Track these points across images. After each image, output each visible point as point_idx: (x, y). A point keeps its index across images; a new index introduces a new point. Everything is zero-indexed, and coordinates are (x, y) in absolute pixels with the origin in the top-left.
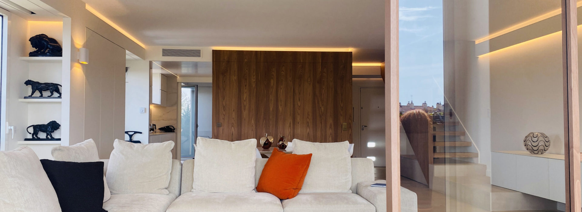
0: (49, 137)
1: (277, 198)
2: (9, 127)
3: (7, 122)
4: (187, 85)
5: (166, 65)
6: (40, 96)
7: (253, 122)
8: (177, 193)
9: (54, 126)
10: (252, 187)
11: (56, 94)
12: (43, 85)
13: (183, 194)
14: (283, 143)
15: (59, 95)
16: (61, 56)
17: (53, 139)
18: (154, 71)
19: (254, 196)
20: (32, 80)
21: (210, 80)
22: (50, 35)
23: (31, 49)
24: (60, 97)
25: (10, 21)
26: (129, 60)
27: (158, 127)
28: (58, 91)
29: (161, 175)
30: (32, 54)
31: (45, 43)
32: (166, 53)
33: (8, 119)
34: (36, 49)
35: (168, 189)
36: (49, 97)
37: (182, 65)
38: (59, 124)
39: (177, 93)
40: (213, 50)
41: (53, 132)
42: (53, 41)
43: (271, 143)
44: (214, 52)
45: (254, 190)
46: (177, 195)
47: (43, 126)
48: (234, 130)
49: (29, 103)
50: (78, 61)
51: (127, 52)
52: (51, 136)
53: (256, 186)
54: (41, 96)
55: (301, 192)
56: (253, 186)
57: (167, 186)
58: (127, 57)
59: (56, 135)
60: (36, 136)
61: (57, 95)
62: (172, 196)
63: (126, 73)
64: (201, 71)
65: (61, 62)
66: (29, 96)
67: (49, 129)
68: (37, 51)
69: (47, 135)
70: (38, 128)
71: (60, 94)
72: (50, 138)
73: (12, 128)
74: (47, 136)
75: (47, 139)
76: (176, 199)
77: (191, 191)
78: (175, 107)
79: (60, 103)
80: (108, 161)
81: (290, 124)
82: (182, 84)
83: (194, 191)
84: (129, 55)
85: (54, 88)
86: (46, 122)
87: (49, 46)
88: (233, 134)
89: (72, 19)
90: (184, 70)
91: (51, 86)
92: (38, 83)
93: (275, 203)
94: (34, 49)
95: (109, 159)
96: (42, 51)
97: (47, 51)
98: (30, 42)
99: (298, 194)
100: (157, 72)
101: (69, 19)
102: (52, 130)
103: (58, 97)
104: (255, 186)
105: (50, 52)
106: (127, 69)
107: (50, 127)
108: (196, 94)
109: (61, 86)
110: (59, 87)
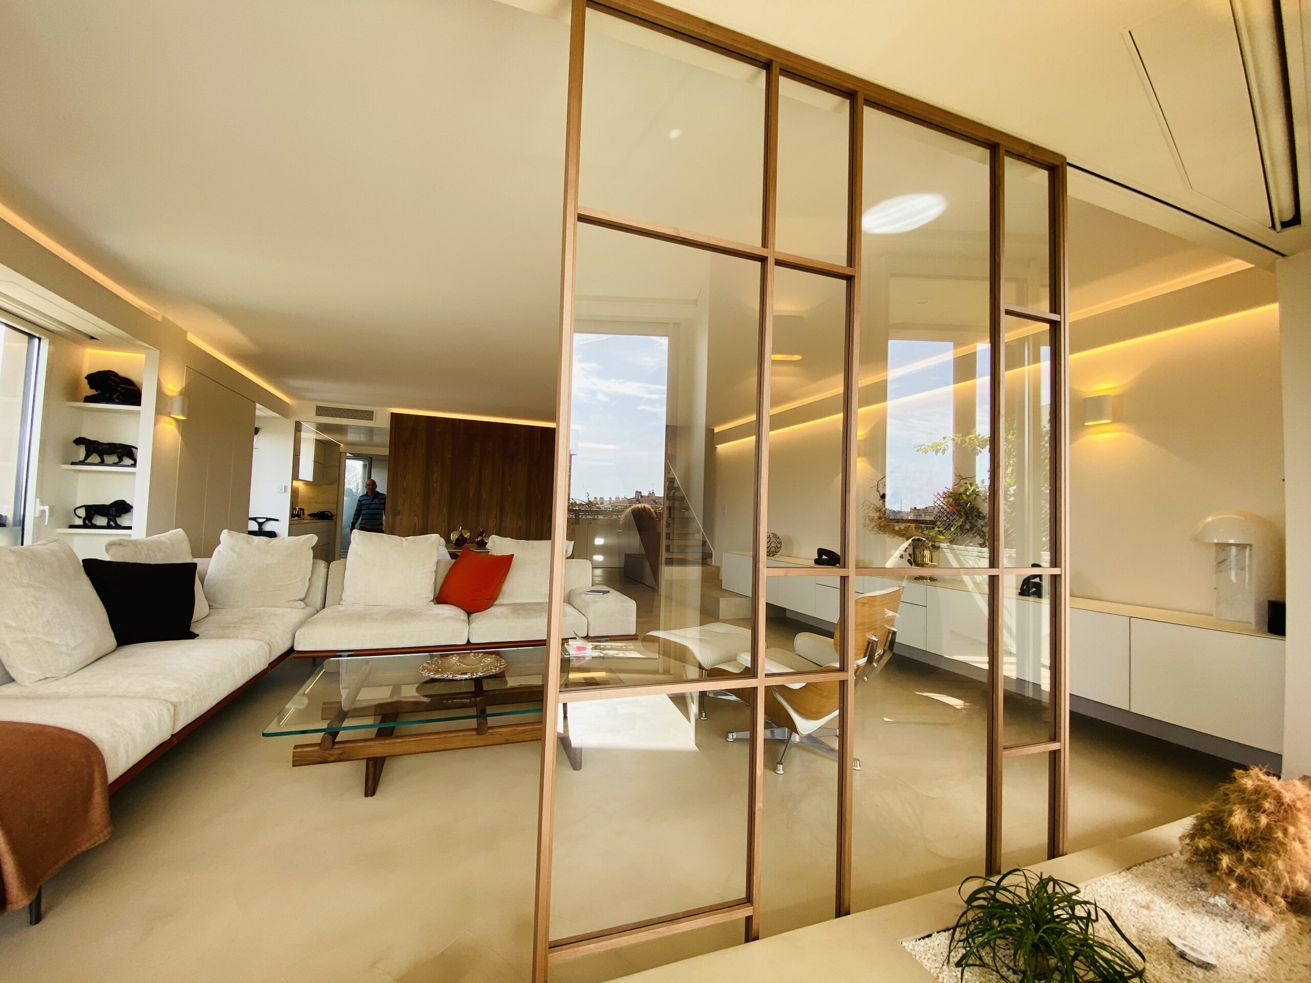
0: (112, 523)
1: (462, 611)
2: (42, 508)
3: (38, 500)
4: (357, 457)
5: (321, 428)
6: (99, 463)
7: (445, 509)
8: (319, 604)
9: (122, 508)
10: (429, 597)
11: (128, 461)
12: (105, 447)
13: (329, 606)
14: (482, 539)
15: (132, 462)
16: (139, 404)
17: (118, 527)
18: (303, 435)
19: (431, 610)
20: (87, 437)
21: (386, 452)
22: (122, 373)
23: (89, 391)
24: (134, 465)
25: (52, 347)
26: (260, 417)
27: (306, 513)
28: (132, 457)
29: (294, 581)
30: (88, 399)
31: (113, 384)
32: (321, 411)
33: (40, 494)
34: (97, 391)
35: (306, 601)
36: (115, 464)
37: (349, 430)
38: (131, 505)
39: (339, 467)
40: (392, 414)
41: (120, 516)
42: (128, 382)
43: (466, 538)
44: (394, 415)
45: (432, 601)
46: (319, 609)
47: (103, 506)
48: (417, 521)
49: (79, 471)
50: (169, 415)
51: (258, 406)
52: (116, 523)
53: (436, 596)
54: (102, 463)
55: (497, 602)
56: (432, 597)
57: (302, 596)
58: (258, 413)
59: (124, 521)
60: (90, 522)
61: (131, 462)
62: (310, 610)
63: (256, 437)
64: (377, 439)
65: (138, 413)
66: (80, 461)
67: (113, 512)
68: (98, 394)
69: (109, 521)
70: (92, 511)
71: (135, 460)
72: (114, 525)
73: (46, 508)
74: (108, 523)
75: (109, 527)
76: (315, 614)
77: (339, 604)
78: (335, 487)
79: (134, 473)
80: (210, 561)
81: (496, 514)
82: (348, 455)
83: (344, 603)
84: (261, 411)
85: (126, 453)
86: (108, 502)
87: (119, 388)
88: (415, 526)
89: (160, 352)
90: (351, 437)
91: (120, 448)
92: (97, 442)
93: (458, 618)
94: (93, 392)
95: (211, 557)
96: (107, 395)
97: (115, 396)
98: (87, 381)
99: (492, 605)
100: (309, 437)
101: (157, 352)
102: (116, 513)
103: (132, 465)
104: (434, 596)
105: (121, 397)
106: (257, 431)
107: (114, 509)
108: (368, 469)
109: (137, 449)
110: (134, 450)
